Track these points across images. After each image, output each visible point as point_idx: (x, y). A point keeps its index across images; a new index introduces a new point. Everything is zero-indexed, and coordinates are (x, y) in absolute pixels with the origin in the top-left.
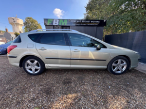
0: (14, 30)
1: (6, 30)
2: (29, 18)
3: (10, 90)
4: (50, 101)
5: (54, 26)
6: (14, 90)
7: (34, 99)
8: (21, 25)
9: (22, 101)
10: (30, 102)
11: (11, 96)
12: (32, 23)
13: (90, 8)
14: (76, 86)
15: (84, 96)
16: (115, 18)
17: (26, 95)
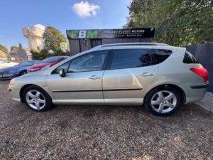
0: (30, 45)
1: (20, 45)
2: (49, 28)
3: (21, 121)
4: (64, 135)
5: (80, 39)
6: (25, 122)
7: (46, 132)
8: (40, 37)
9: (33, 133)
10: (42, 134)
11: (22, 128)
12: (54, 34)
13: (134, 8)
14: (99, 119)
15: (105, 131)
16: (169, 24)
17: (38, 128)
